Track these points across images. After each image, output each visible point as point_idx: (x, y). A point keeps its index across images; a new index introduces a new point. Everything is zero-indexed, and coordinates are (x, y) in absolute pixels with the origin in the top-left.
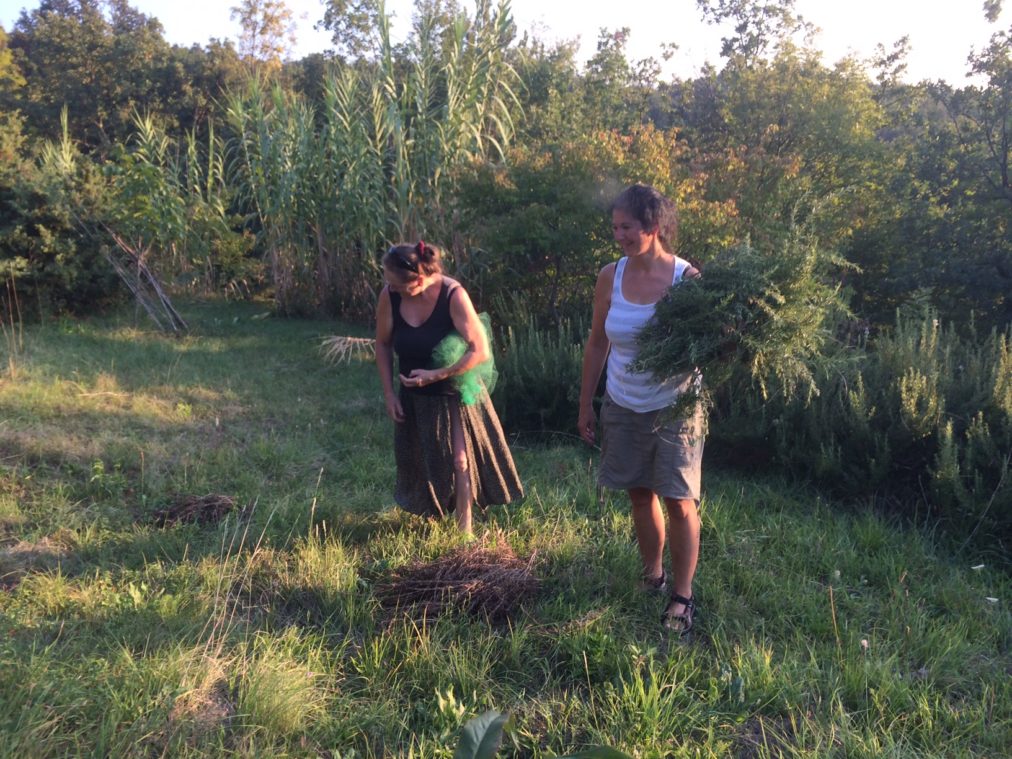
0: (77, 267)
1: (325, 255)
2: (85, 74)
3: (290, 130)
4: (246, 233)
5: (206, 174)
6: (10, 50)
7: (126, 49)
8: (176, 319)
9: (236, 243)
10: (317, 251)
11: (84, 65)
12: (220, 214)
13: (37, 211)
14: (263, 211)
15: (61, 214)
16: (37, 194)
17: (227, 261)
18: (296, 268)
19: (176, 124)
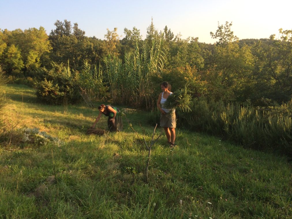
0: (73, 94)
1: (124, 91)
2: (70, 50)
3: (117, 65)
4: (106, 86)
5: (98, 74)
6: (49, 41)
7: (80, 44)
8: (92, 105)
9: (104, 89)
10: (122, 91)
11: (70, 48)
12: (101, 82)
13: (66, 83)
14: (110, 82)
15: (71, 84)
16: (66, 79)
17: (102, 93)
18: (117, 94)
19: (91, 61)
